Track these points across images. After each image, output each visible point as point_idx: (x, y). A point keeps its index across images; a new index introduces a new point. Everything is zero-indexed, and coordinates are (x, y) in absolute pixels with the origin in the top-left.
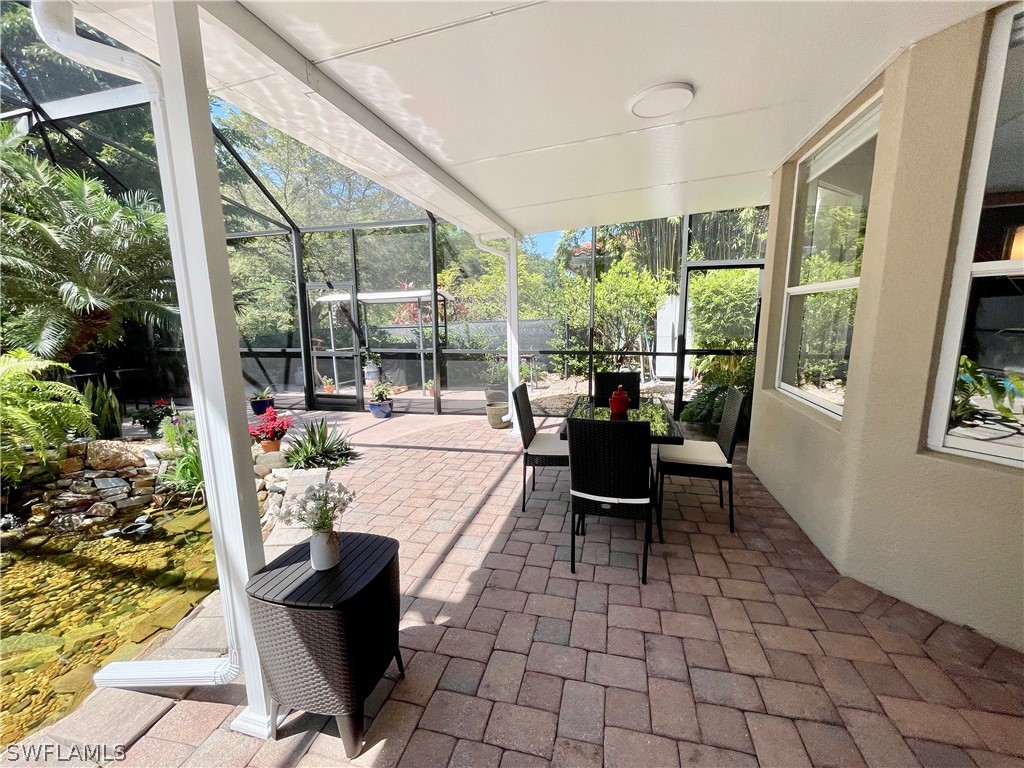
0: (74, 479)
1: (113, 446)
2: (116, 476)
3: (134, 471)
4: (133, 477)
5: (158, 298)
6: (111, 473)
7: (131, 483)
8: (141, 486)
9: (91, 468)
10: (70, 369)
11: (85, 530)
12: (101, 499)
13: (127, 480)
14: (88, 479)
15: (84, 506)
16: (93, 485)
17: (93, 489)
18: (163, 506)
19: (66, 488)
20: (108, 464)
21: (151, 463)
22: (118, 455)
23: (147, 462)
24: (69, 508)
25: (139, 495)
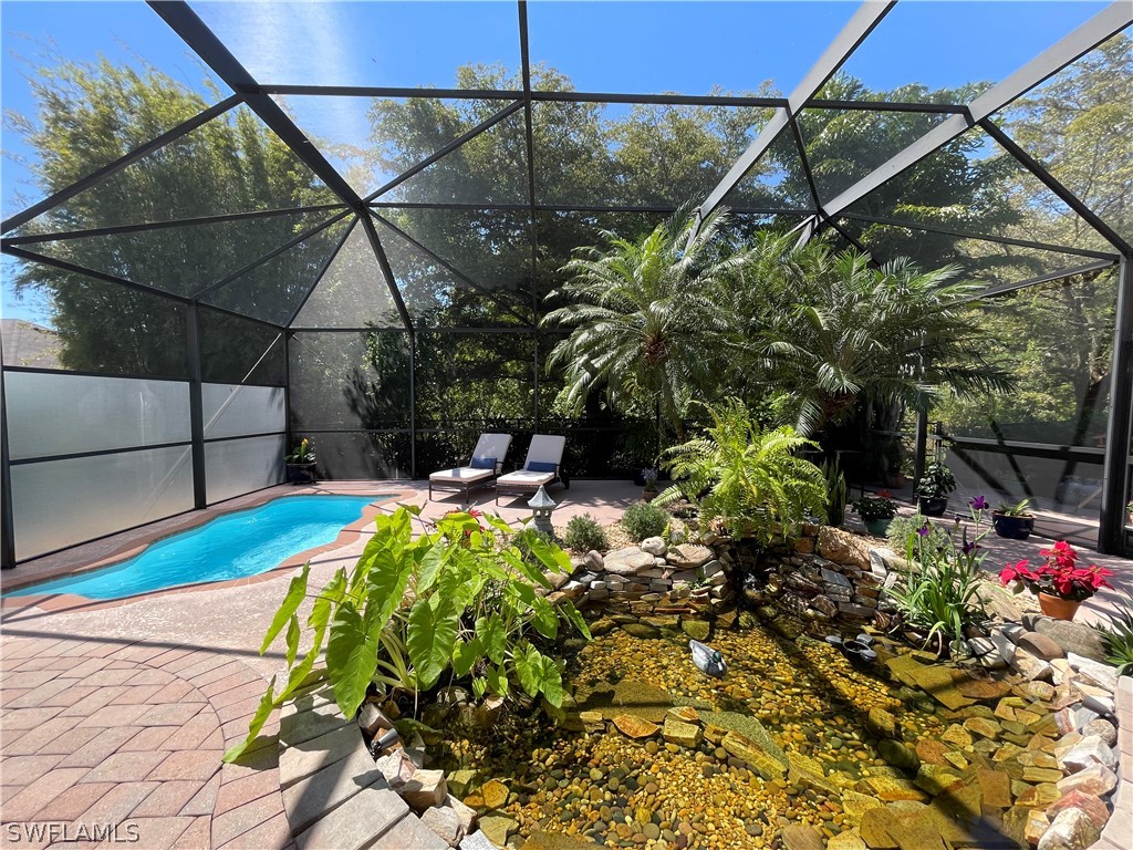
0: (804, 561)
1: (842, 536)
2: (842, 572)
3: (859, 574)
4: (858, 579)
5: (907, 375)
6: (839, 567)
7: (854, 585)
8: (865, 595)
9: (819, 554)
10: (819, 448)
11: (807, 620)
12: (824, 593)
13: (850, 580)
14: (816, 566)
15: (809, 593)
16: (820, 574)
17: (819, 578)
18: (885, 630)
19: (797, 567)
20: (835, 556)
21: (877, 569)
22: (846, 549)
23: (874, 567)
24: (797, 589)
25: (860, 603)
